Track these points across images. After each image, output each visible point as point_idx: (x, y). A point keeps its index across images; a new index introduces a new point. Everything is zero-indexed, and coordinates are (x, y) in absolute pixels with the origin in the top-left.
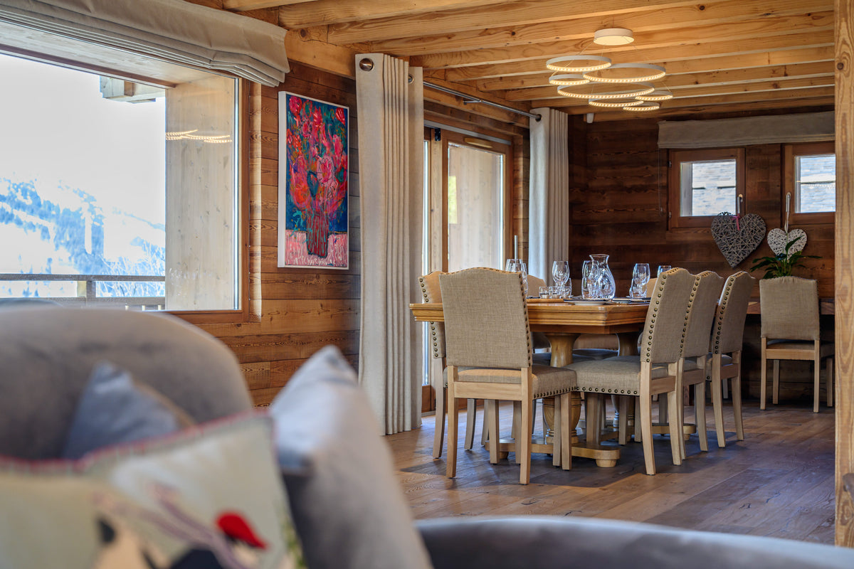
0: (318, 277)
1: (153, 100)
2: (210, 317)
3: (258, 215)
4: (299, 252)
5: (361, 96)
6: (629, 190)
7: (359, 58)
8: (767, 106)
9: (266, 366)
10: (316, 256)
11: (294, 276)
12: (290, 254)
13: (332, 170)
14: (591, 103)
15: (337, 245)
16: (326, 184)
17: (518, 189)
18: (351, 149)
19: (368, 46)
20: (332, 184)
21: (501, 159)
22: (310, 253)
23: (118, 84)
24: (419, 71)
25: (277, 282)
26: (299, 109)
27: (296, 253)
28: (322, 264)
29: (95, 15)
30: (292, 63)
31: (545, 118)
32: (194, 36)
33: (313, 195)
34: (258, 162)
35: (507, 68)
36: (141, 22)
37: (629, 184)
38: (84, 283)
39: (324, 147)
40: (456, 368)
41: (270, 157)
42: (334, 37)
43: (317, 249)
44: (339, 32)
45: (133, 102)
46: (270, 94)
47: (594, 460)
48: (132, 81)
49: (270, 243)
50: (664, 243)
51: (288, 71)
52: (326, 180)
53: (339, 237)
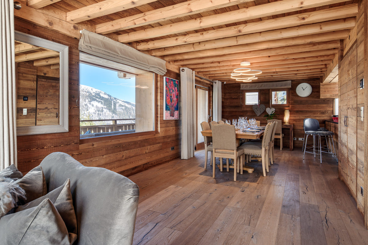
0: (172, 121)
1: (130, 78)
2: (147, 133)
3: (159, 107)
4: (168, 116)
5: (182, 78)
6: (234, 99)
7: (181, 69)
8: (266, 81)
9: (161, 144)
11: (167, 122)
12: (166, 116)
13: (175, 96)
14: (236, 80)
15: (176, 113)
16: (174, 99)
17: (211, 99)
18: (179, 91)
19: (183, 66)
20: (175, 99)
21: (207, 92)
22: (171, 116)
23: (122, 74)
24: (194, 72)
25: (163, 123)
26: (168, 81)
28: (173, 118)
29: (121, 56)
30: (167, 70)
31: (217, 83)
32: (145, 62)
33: (171, 102)
34: (159, 94)
35: (213, 71)
36: (132, 58)
37: (233, 97)
38: (114, 121)
39: (173, 90)
40: (215, 149)
41: (162, 93)
42: (176, 64)
43: (172, 115)
44: (177, 62)
45: (125, 79)
46: (162, 77)
47: (247, 171)
48: (125, 73)
49: (162, 114)
50: (241, 110)
51: (166, 71)
52: (174, 98)
53: (176, 112)
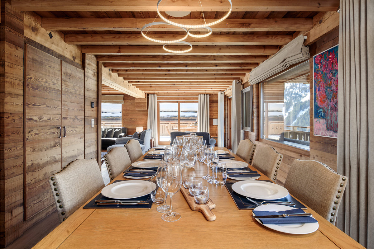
4: (321, 129)
10: (332, 131)
12: (317, 129)
22: (328, 130)
26: (320, 60)
27: (320, 129)
33: (329, 100)
43: (332, 127)
